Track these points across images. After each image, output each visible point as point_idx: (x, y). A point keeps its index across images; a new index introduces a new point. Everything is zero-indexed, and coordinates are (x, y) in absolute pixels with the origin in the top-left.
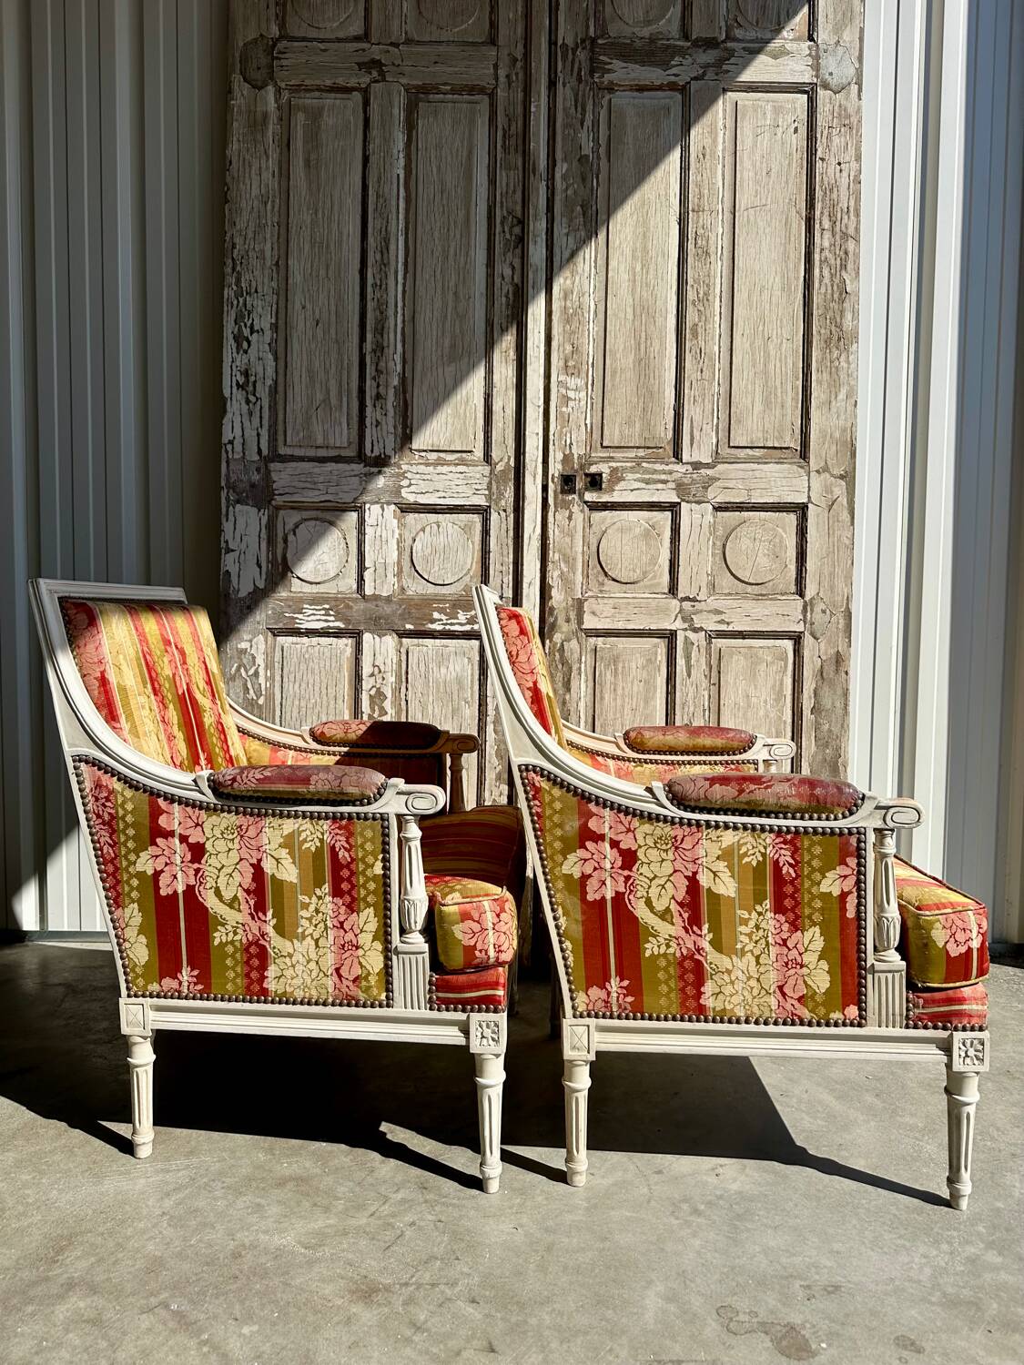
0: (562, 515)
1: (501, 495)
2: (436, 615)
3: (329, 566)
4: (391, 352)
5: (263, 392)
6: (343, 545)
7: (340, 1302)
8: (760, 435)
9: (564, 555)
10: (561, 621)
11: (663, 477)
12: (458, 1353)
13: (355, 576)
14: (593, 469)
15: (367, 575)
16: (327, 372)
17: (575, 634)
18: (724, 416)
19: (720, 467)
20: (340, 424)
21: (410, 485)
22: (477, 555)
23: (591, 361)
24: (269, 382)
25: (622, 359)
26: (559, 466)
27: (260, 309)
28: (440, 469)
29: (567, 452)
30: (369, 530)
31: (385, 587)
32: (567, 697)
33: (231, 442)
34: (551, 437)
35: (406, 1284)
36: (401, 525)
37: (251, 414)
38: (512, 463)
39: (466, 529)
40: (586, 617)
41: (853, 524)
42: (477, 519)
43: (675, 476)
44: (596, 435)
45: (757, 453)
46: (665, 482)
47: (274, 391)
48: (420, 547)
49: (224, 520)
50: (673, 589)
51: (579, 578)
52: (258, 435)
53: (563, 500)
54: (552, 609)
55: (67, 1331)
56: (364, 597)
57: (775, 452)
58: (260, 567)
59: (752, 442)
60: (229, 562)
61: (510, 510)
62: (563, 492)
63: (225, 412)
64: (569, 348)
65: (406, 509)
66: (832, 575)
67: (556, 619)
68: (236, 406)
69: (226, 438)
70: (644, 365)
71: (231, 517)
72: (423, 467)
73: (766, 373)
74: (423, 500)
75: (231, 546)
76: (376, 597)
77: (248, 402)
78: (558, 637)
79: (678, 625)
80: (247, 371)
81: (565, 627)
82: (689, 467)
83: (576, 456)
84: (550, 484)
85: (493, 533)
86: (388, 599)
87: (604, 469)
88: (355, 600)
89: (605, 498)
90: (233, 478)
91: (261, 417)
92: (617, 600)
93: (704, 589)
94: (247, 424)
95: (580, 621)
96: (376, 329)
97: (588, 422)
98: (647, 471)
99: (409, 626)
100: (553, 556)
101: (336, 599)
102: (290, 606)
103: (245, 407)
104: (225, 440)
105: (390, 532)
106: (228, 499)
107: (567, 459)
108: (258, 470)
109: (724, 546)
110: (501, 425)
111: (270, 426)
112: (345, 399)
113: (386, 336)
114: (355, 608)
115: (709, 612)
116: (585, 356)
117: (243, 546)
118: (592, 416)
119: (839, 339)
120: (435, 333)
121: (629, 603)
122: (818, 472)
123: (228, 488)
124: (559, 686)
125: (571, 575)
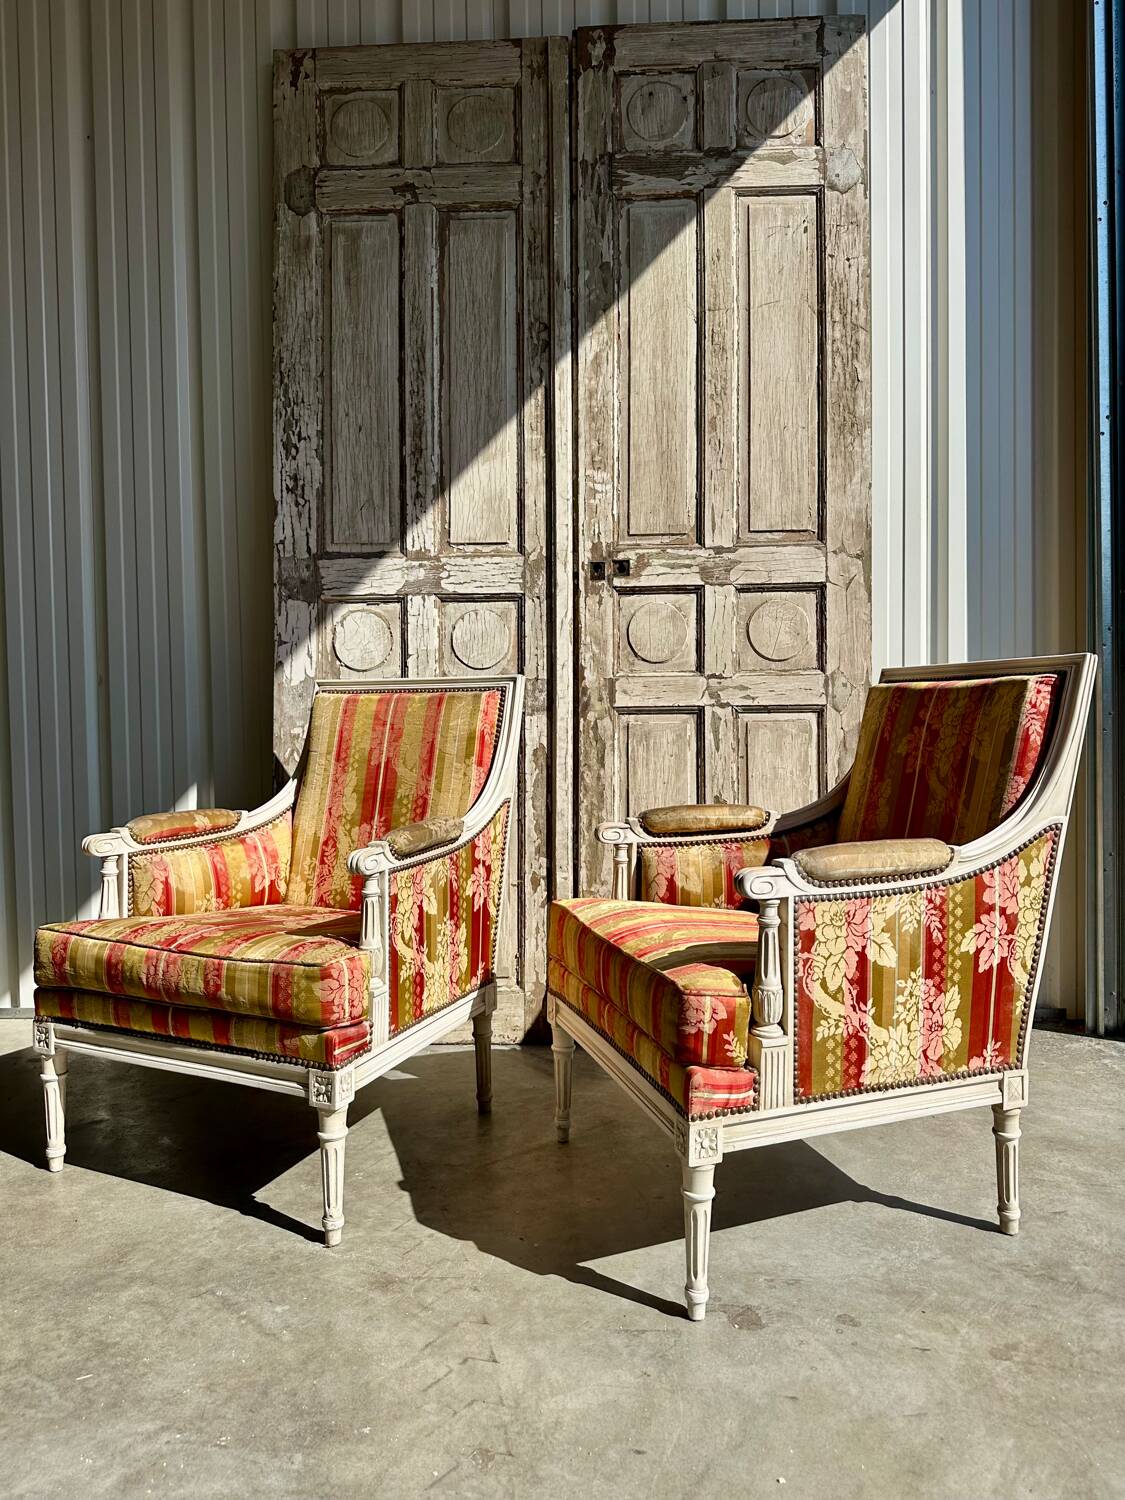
0: (593, 600)
1: (534, 582)
3: (375, 654)
4: (429, 454)
5: (311, 495)
6: (388, 634)
7: (360, 1290)
8: (778, 519)
9: (595, 638)
10: (594, 700)
11: (687, 562)
12: (456, 1325)
13: (399, 663)
14: (621, 556)
15: (411, 662)
16: (370, 474)
17: (608, 712)
18: (743, 503)
19: (741, 550)
20: (383, 522)
21: (449, 576)
22: (514, 640)
23: (616, 455)
24: (317, 485)
25: (646, 451)
26: (589, 555)
27: (306, 418)
28: (477, 560)
29: (596, 541)
30: (411, 619)
31: (428, 672)
32: (602, 773)
33: (282, 542)
34: (581, 528)
35: (419, 1278)
36: (442, 614)
37: (300, 515)
38: (544, 553)
39: (503, 616)
40: (618, 695)
41: (870, 600)
42: (512, 606)
43: (699, 560)
44: (623, 525)
45: (777, 536)
46: (689, 566)
47: (321, 494)
48: (459, 634)
49: (277, 614)
50: (700, 667)
51: (610, 659)
52: (307, 534)
53: (593, 586)
54: (585, 689)
55: (129, 1309)
57: (794, 535)
58: (311, 657)
59: (771, 526)
60: (282, 654)
61: (543, 597)
62: (593, 578)
63: (276, 514)
64: (595, 444)
65: (446, 598)
66: (851, 650)
67: (589, 698)
68: (286, 509)
69: (278, 536)
70: (667, 459)
71: (283, 612)
72: (461, 559)
73: (782, 460)
74: (461, 590)
75: (283, 639)
77: (297, 504)
78: (591, 716)
79: (706, 701)
80: (295, 475)
81: (598, 706)
82: (712, 552)
83: (604, 545)
84: (581, 572)
85: (528, 619)
87: (631, 555)
89: (633, 583)
90: (285, 575)
91: (310, 518)
92: (646, 679)
93: (730, 667)
94: (297, 525)
95: (612, 700)
96: (415, 433)
97: (615, 512)
98: (672, 557)
100: (585, 638)
103: (294, 509)
104: (277, 540)
105: (431, 621)
106: (280, 595)
107: (596, 548)
108: (308, 567)
109: (748, 625)
110: (533, 517)
111: (318, 527)
112: (387, 499)
113: (423, 439)
115: (735, 688)
116: (610, 451)
117: (295, 639)
118: (618, 507)
119: (853, 425)
120: (469, 435)
121: (658, 682)
122: (835, 552)
123: (281, 585)
124: (594, 762)
125: (603, 656)
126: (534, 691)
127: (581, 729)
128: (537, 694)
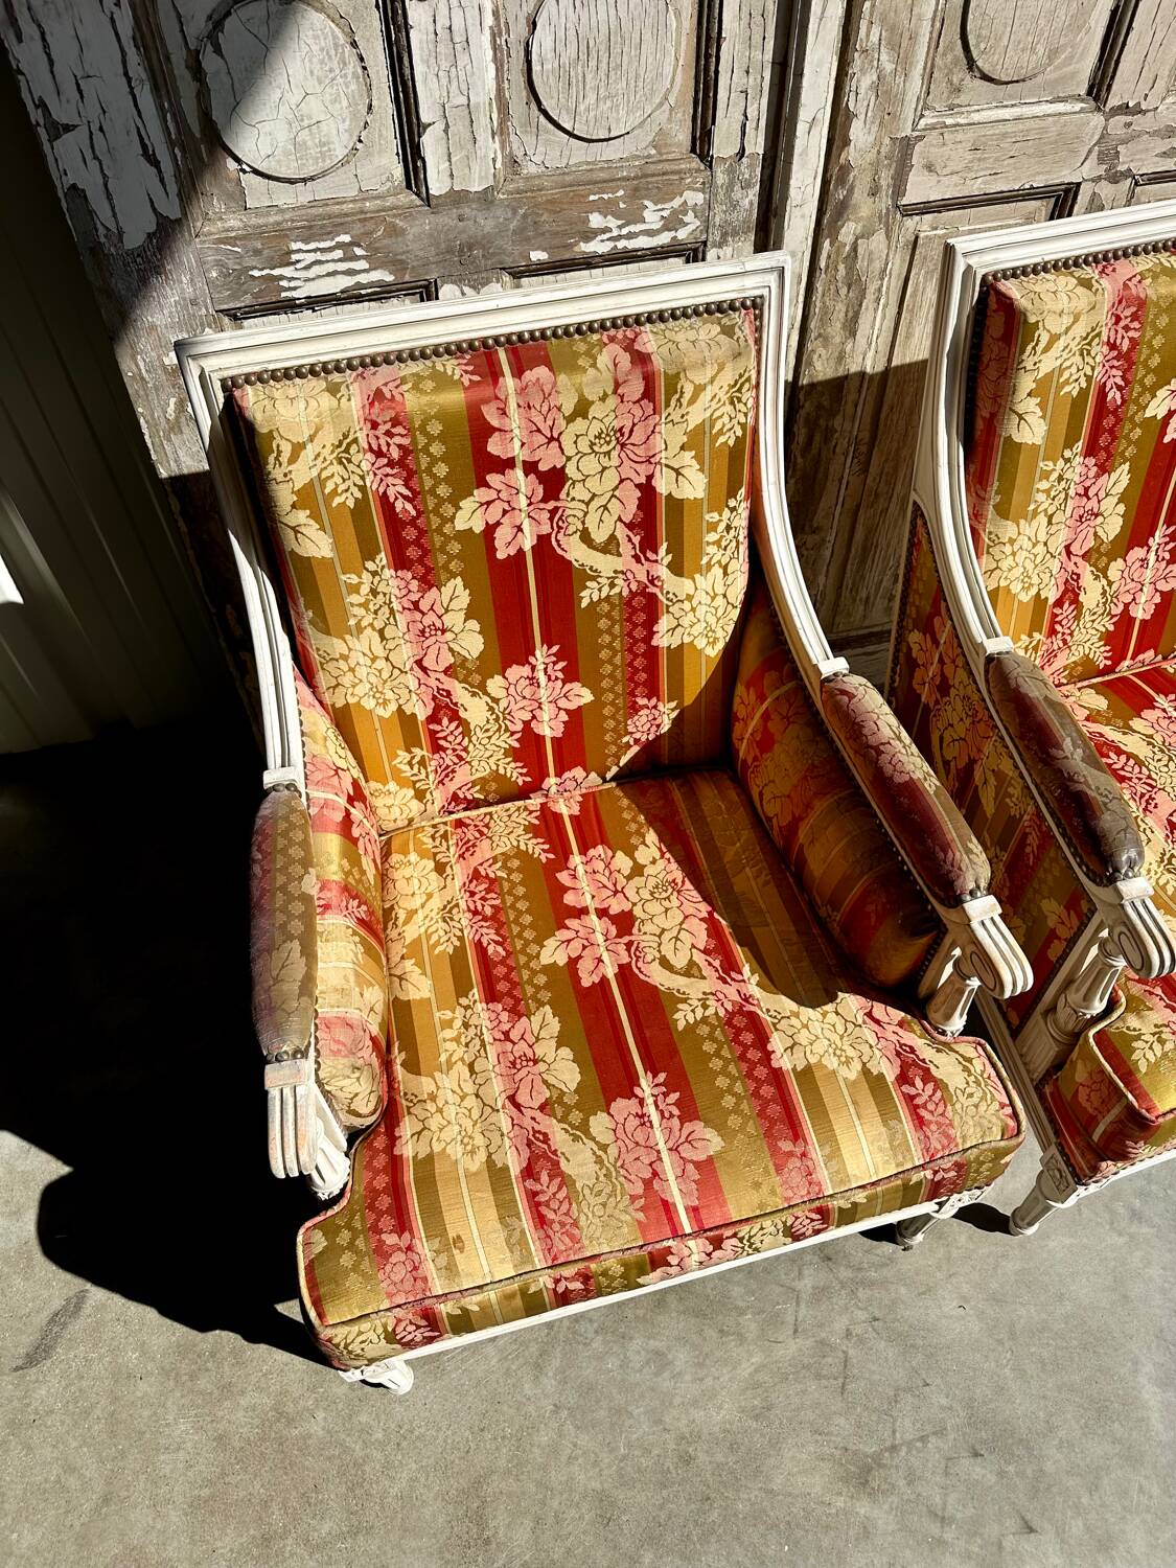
2: (596, 220)
3: (329, 128)
6: (353, 65)
9: (892, 29)
10: (860, 196)
12: (1000, 1546)
13: (393, 145)
15: (430, 143)
17: (884, 218)
31: (476, 168)
32: (848, 348)
35: (894, 1448)
40: (912, 177)
48: (548, 44)
49: (9, 36)
50: (1098, 87)
51: (916, 84)
54: (846, 169)
56: (428, 200)
58: (155, 163)
60: (68, 161)
67: (852, 190)
71: (27, 24)
75: (58, 117)
76: (457, 198)
78: (848, 232)
79: (1087, 171)
81: (866, 207)
86: (486, 198)
88: (406, 212)
92: (980, 130)
93: (1161, 83)
95: (899, 188)
99: (538, 256)
100: (867, 34)
101: (364, 217)
102: (257, 252)
105: (472, 14)
114: (413, 232)
115: (1155, 132)
117: (92, 112)
121: (1004, 135)
124: (836, 329)
125: (900, 80)
126: (730, 187)
127: (823, 264)
128: (737, 194)
